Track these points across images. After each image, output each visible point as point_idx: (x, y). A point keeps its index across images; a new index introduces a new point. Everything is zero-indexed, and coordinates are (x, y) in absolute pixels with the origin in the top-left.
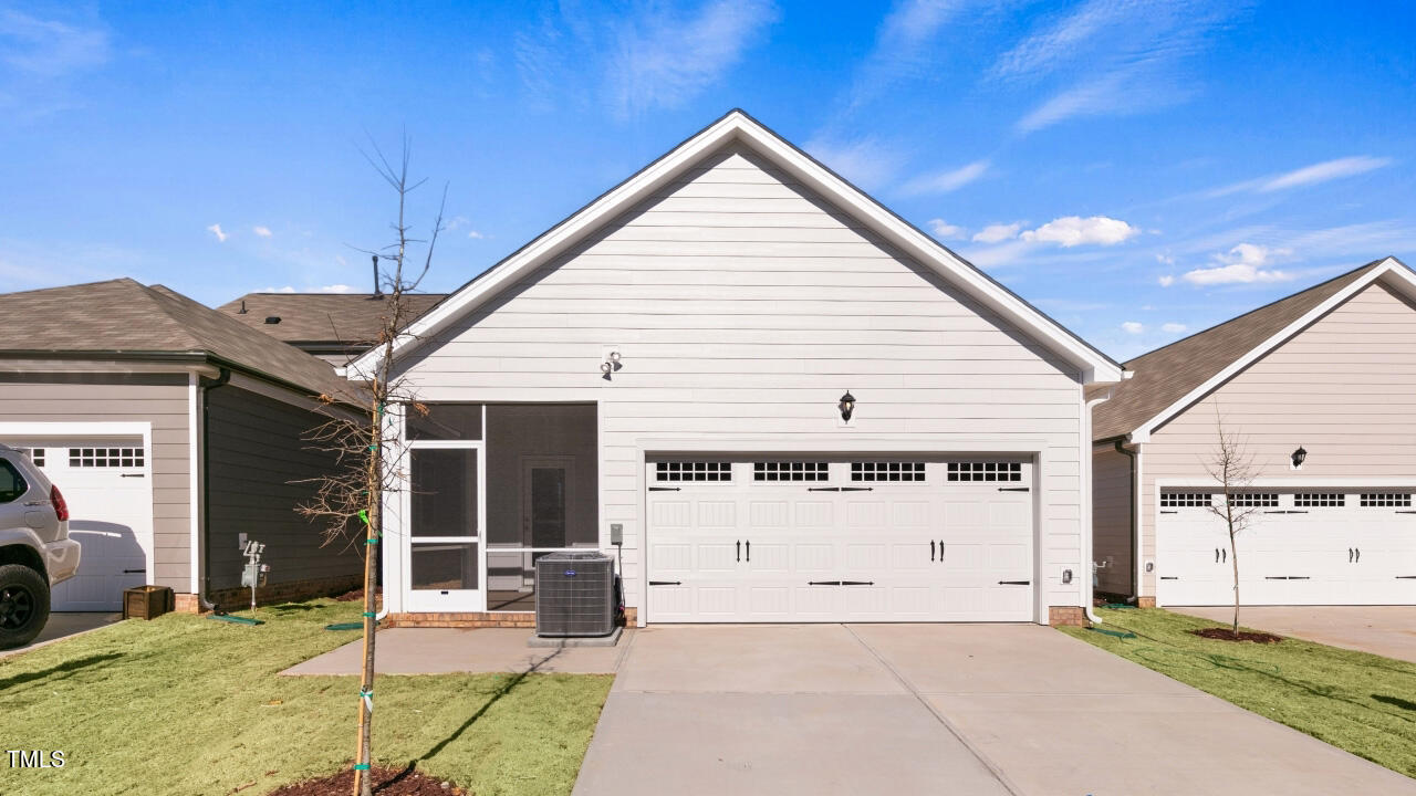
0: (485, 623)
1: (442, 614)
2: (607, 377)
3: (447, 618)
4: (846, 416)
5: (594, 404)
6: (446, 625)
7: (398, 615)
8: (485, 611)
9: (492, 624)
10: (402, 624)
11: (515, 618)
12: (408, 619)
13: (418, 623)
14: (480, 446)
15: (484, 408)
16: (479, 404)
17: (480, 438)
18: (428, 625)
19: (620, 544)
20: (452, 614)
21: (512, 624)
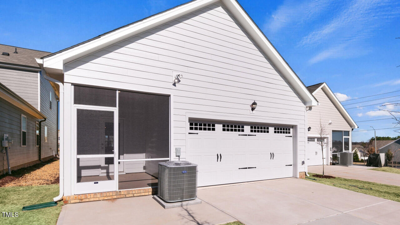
0: (118, 196)
1: (95, 194)
2: (174, 85)
3: (99, 196)
4: (253, 109)
5: (169, 96)
6: (97, 199)
7: (69, 197)
8: (117, 190)
9: (122, 196)
10: (72, 202)
11: (134, 192)
12: (76, 199)
13: (81, 200)
14: (116, 110)
15: (118, 92)
16: (115, 90)
17: (115, 106)
18: (88, 200)
19: (179, 156)
20: (101, 193)
21: (132, 195)
